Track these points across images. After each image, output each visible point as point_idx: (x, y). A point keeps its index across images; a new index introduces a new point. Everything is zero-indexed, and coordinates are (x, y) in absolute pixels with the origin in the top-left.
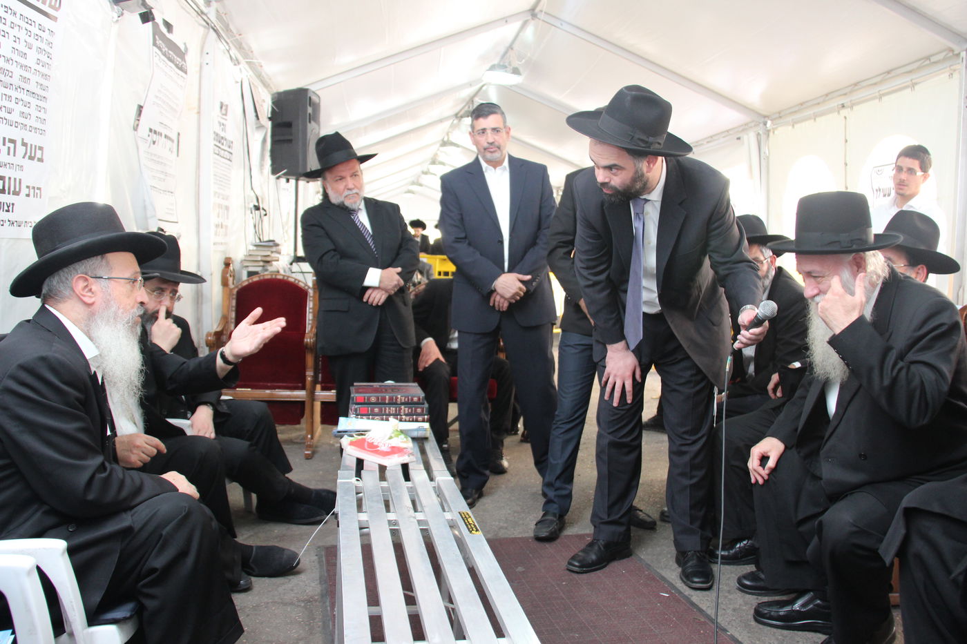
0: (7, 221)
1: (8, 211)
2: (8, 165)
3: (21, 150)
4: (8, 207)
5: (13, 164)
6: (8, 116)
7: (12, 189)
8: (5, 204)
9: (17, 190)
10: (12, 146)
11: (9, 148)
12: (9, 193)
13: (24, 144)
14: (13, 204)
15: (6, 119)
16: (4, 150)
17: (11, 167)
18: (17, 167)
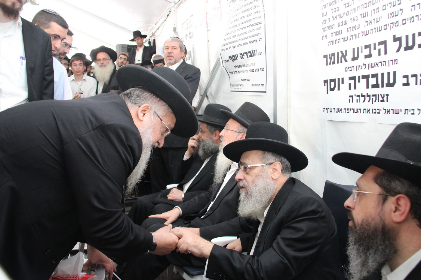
0: (382, 110)
1: (383, 101)
2: (380, 64)
3: (392, 46)
4: (383, 98)
5: (385, 62)
6: (377, 25)
7: (386, 82)
8: (380, 96)
9: (391, 81)
10: (382, 47)
11: (379, 50)
12: (383, 86)
13: (396, 39)
14: (387, 95)
15: (375, 29)
16: (375, 53)
17: (383, 64)
18: (391, 62)
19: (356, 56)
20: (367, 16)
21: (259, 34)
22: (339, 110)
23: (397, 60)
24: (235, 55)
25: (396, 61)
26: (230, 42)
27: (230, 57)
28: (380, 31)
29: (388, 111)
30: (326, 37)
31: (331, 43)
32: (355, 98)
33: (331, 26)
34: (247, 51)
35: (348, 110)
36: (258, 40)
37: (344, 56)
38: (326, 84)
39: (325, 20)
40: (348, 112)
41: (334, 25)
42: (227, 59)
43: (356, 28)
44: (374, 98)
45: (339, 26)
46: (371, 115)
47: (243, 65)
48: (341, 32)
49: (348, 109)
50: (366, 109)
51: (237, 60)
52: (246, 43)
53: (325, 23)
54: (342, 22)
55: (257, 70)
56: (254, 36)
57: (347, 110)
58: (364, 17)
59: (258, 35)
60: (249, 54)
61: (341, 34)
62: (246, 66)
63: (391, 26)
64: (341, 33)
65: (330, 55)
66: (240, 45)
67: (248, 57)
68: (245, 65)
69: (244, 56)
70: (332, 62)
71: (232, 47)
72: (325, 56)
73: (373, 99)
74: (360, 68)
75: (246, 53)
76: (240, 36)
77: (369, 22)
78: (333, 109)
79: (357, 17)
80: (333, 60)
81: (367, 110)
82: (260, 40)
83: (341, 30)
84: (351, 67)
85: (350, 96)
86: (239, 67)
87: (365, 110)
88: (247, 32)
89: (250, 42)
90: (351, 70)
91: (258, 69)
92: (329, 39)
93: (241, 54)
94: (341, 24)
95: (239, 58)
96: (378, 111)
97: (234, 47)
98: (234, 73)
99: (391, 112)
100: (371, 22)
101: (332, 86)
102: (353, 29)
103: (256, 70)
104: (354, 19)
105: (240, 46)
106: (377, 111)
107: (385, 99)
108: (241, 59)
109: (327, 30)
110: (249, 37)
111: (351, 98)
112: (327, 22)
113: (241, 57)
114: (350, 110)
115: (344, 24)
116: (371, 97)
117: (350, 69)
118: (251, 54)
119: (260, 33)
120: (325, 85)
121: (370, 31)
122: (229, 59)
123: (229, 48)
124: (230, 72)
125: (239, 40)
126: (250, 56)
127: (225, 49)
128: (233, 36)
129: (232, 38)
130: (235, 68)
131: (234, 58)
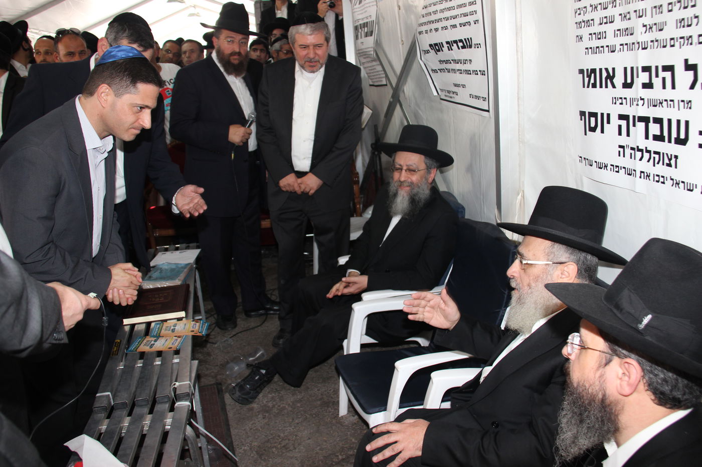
0: (669, 179)
1: (669, 165)
2: (665, 103)
4: (670, 160)
5: (673, 101)
6: (659, 36)
7: (674, 135)
8: (665, 156)
9: (682, 136)
10: (668, 75)
11: (664, 79)
12: (670, 141)
13: (689, 67)
14: (676, 157)
15: (657, 41)
16: (657, 82)
17: (670, 104)
18: (682, 104)
19: (629, 81)
20: (646, 16)
21: (474, 13)
22: (604, 165)
23: (690, 101)
24: (438, 42)
25: (690, 103)
26: (430, 20)
27: (431, 45)
28: (664, 47)
29: (676, 183)
30: (581, 38)
31: (590, 50)
32: (628, 151)
33: (589, 21)
34: (457, 39)
35: (617, 168)
36: (472, 23)
37: (611, 77)
38: (583, 117)
39: (579, 9)
40: (616, 172)
41: (593, 20)
42: (427, 49)
43: (629, 32)
44: (657, 156)
45: (601, 24)
46: (651, 183)
47: (452, 60)
48: (604, 34)
49: (617, 166)
50: (643, 172)
51: (442, 51)
52: (454, 26)
53: (580, 14)
54: (606, 17)
55: (475, 72)
56: (465, 15)
57: (615, 167)
58: (640, 17)
59: (472, 13)
60: (460, 44)
61: (605, 38)
62: (458, 63)
63: (680, 42)
64: (604, 36)
65: (587, 70)
66: (446, 28)
67: (459, 49)
68: (455, 60)
69: (453, 46)
70: (592, 84)
71: (433, 30)
72: (581, 71)
73: (654, 158)
74: (635, 103)
75: (455, 42)
76: (443, 12)
77: (648, 27)
78: (594, 162)
79: (629, 13)
80: (592, 81)
81: (646, 174)
82: (475, 23)
83: (605, 32)
84: (621, 98)
85: (620, 147)
86: (446, 63)
87: (642, 174)
88: (454, 7)
89: (460, 24)
90: (621, 104)
91: (477, 71)
92: (586, 43)
93: (448, 43)
94: (605, 20)
95: (445, 49)
96: (662, 180)
97: (436, 30)
98: (439, 71)
99: (681, 185)
100: (651, 28)
101: (593, 125)
102: (624, 33)
103: (473, 71)
104: (625, 16)
106: (660, 179)
107: (673, 162)
108: (449, 50)
109: (583, 27)
110: (458, 17)
111: (621, 150)
112: (582, 12)
113: (448, 47)
114: (621, 169)
115: (610, 22)
116: (653, 155)
117: (620, 101)
118: (463, 43)
119: (475, 11)
120: (581, 120)
121: (650, 44)
122: (429, 49)
123: (429, 31)
124: (432, 70)
125: (443, 20)
126: (461, 47)
127: (424, 32)
128: (433, 12)
129: (432, 14)
130: (441, 63)
131: (437, 47)
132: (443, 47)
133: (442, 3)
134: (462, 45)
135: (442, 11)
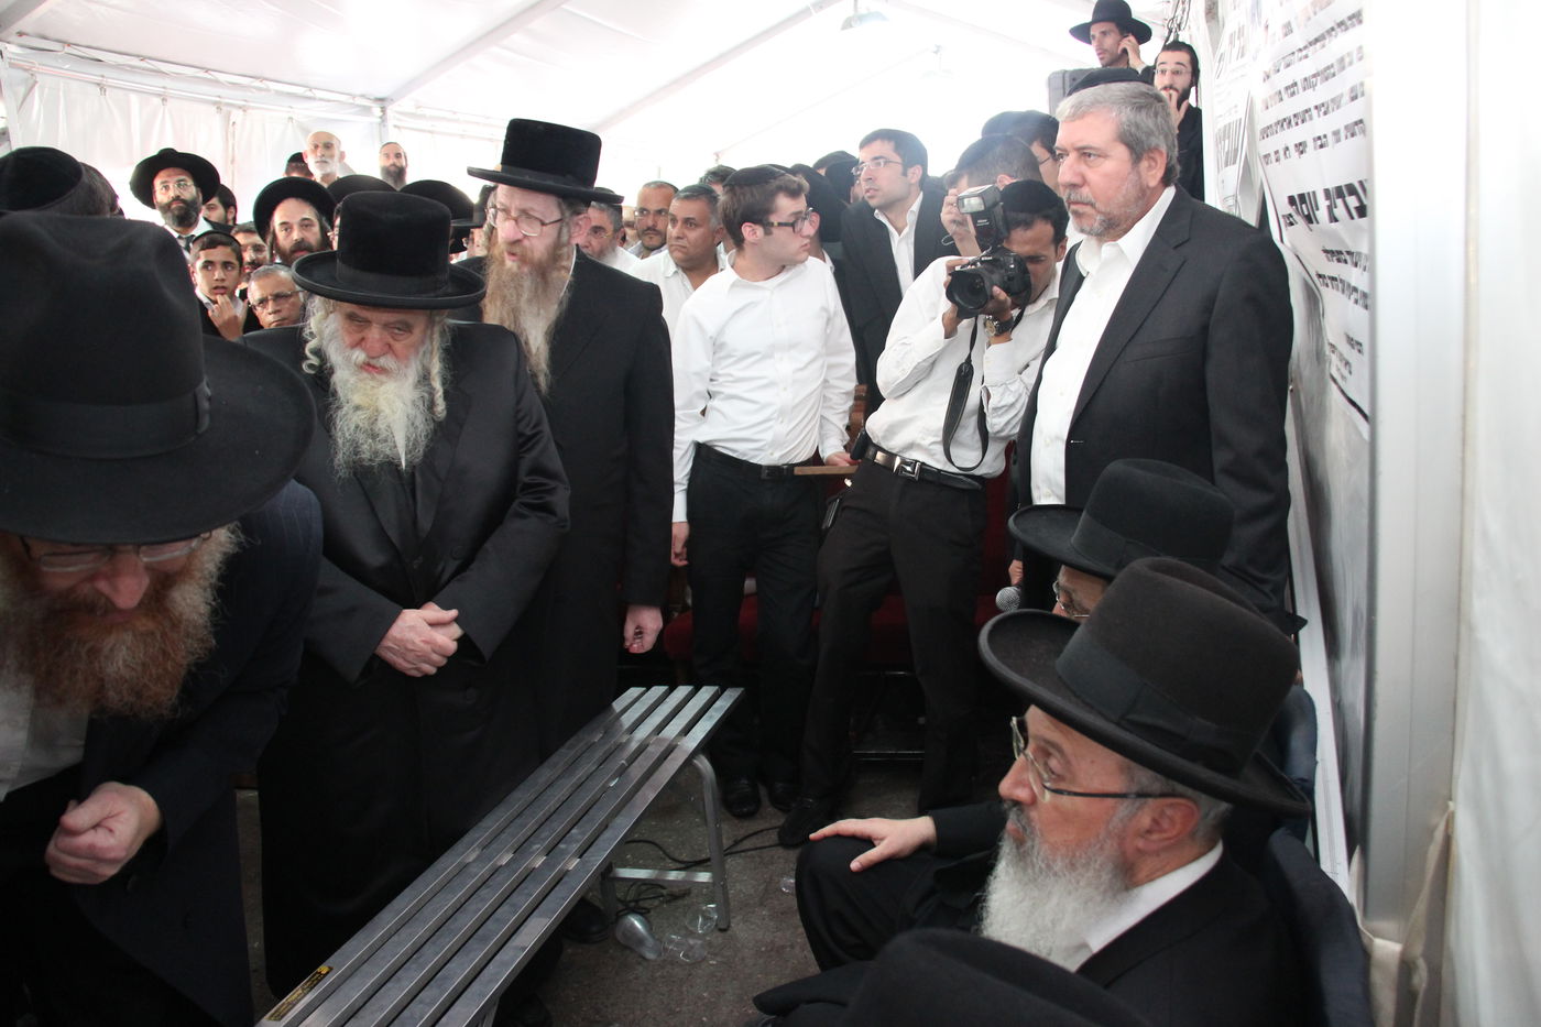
24: (1305, 191)
26: (1281, 118)
27: (1292, 200)
34: (1342, 182)
42: (1288, 212)
47: (1348, 253)
51: (1318, 223)
52: (1336, 136)
56: (1352, 96)
60: (1352, 202)
62: (1356, 265)
66: (1323, 141)
67: (1352, 218)
68: (1352, 255)
69: (1337, 206)
71: (1292, 148)
75: (1339, 192)
76: (1314, 86)
86: (1339, 261)
88: (1330, 66)
89: (1345, 128)
93: (1325, 195)
95: (1322, 214)
98: (1329, 282)
105: (1321, 146)
108: (1331, 220)
113: (1327, 208)
118: (1360, 197)
122: (1290, 210)
123: (1281, 153)
124: (1320, 276)
125: (1314, 112)
126: (1357, 208)
127: (1273, 157)
128: (1287, 88)
129: (1285, 96)
130: (1329, 260)
131: (1304, 206)
132: (1318, 209)
133: (1306, 57)
134: (1358, 205)
135: (1308, 83)
